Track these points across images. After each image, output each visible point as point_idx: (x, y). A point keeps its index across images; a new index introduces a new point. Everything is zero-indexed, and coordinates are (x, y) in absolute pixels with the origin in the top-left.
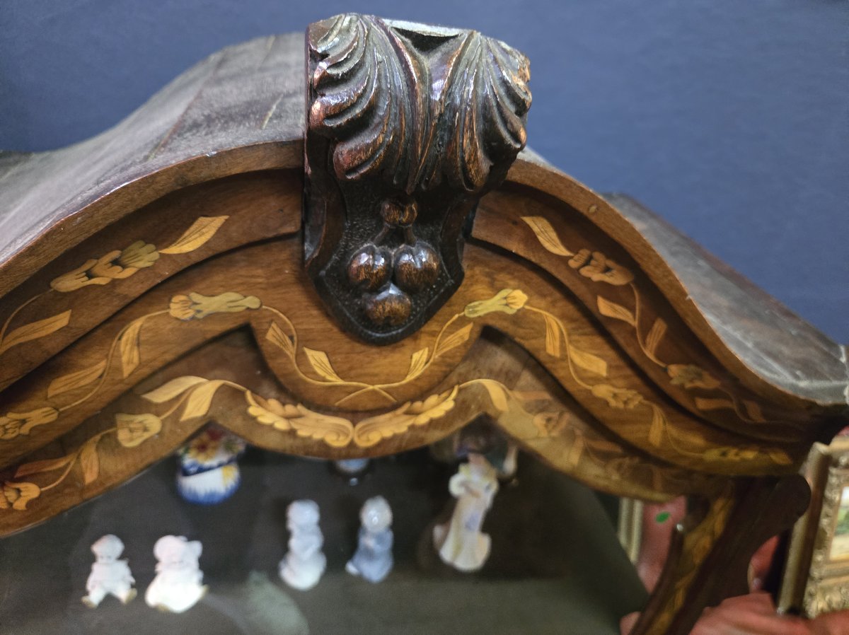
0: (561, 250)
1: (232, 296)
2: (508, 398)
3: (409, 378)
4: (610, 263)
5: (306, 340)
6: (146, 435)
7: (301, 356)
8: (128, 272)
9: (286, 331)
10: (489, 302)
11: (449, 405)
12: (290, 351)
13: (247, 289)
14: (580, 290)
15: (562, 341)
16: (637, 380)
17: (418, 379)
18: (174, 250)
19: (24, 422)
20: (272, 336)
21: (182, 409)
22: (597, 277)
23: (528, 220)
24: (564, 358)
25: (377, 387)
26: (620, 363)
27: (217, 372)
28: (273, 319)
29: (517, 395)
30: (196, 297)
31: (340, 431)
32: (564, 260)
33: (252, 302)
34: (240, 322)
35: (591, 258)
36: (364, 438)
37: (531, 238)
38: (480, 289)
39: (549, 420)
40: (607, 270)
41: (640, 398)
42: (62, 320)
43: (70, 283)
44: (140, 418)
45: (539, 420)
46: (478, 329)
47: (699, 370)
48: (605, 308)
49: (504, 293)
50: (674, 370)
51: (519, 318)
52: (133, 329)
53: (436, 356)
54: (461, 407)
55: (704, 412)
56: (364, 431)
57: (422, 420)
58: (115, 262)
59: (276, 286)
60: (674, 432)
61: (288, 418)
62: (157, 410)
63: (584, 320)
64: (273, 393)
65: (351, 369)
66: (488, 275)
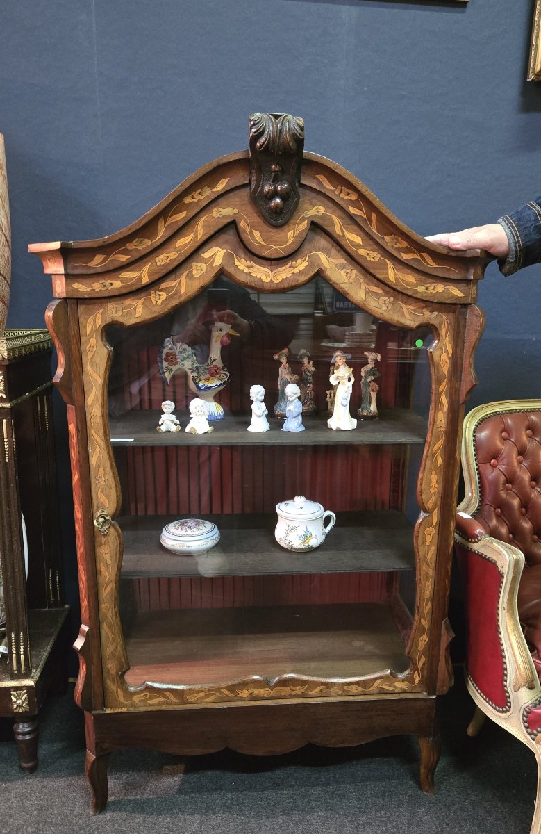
0: (330, 187)
1: (230, 209)
2: (328, 261)
3: (288, 244)
4: (349, 191)
5: (253, 227)
6: (202, 272)
7: (251, 232)
8: (203, 197)
9: (247, 223)
10: (311, 211)
11: (306, 264)
12: (248, 231)
13: (234, 206)
14: (341, 203)
15: (341, 228)
16: (375, 246)
17: (291, 244)
18: (215, 190)
19: (168, 257)
20: (242, 224)
21: (213, 261)
22: (346, 197)
23: (318, 176)
24: (344, 235)
25: (277, 247)
26: (366, 238)
27: (224, 246)
28: (242, 218)
29: (331, 260)
30: (220, 209)
31: (267, 275)
32: (333, 191)
33: (236, 211)
34: (233, 219)
35: (342, 190)
36: (275, 278)
37: (320, 183)
38: (307, 206)
39: (347, 273)
40: (348, 194)
41: (379, 256)
42: (183, 214)
43: (188, 200)
44: (200, 264)
45: (343, 272)
46: (310, 222)
47: (396, 237)
48: (352, 210)
49: (316, 207)
50: (387, 238)
51: (323, 217)
52: (202, 221)
53: (296, 233)
54: (311, 265)
55: (406, 260)
56: (275, 275)
57: (296, 271)
58: (200, 194)
59: (243, 205)
60: (399, 275)
61: (248, 267)
62: (205, 261)
63: (347, 218)
64: (243, 255)
65: (268, 238)
66: (309, 200)
